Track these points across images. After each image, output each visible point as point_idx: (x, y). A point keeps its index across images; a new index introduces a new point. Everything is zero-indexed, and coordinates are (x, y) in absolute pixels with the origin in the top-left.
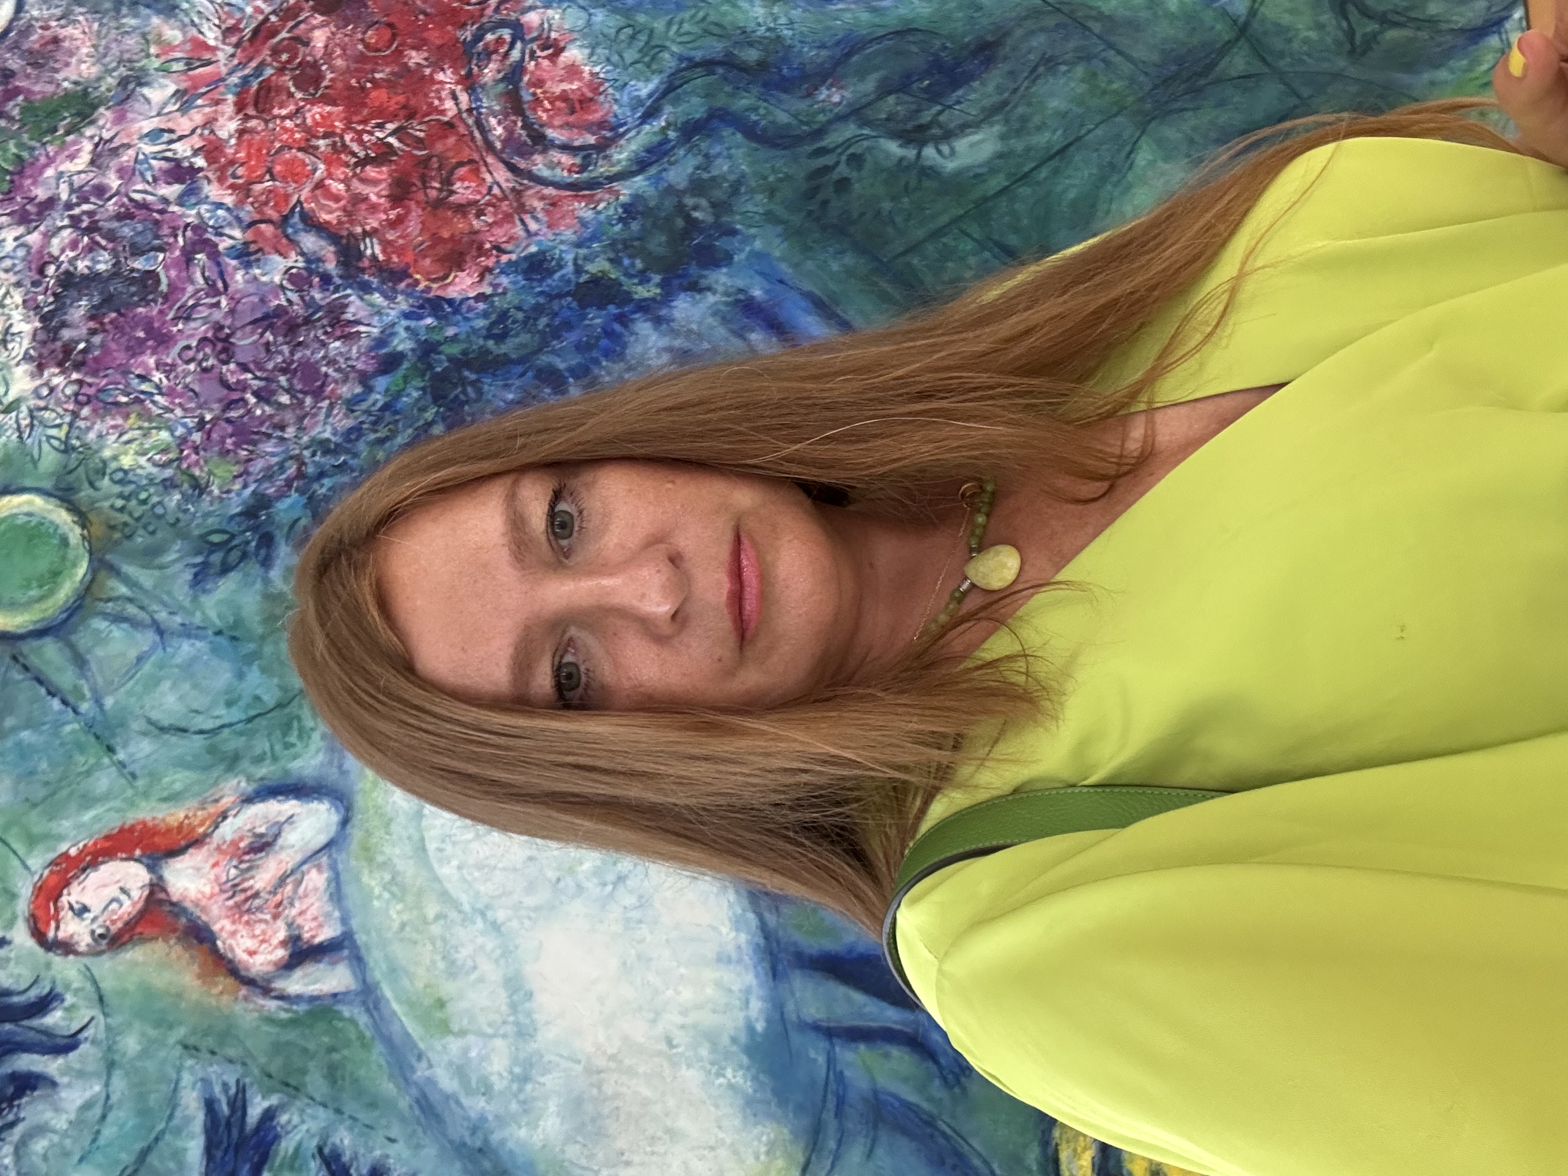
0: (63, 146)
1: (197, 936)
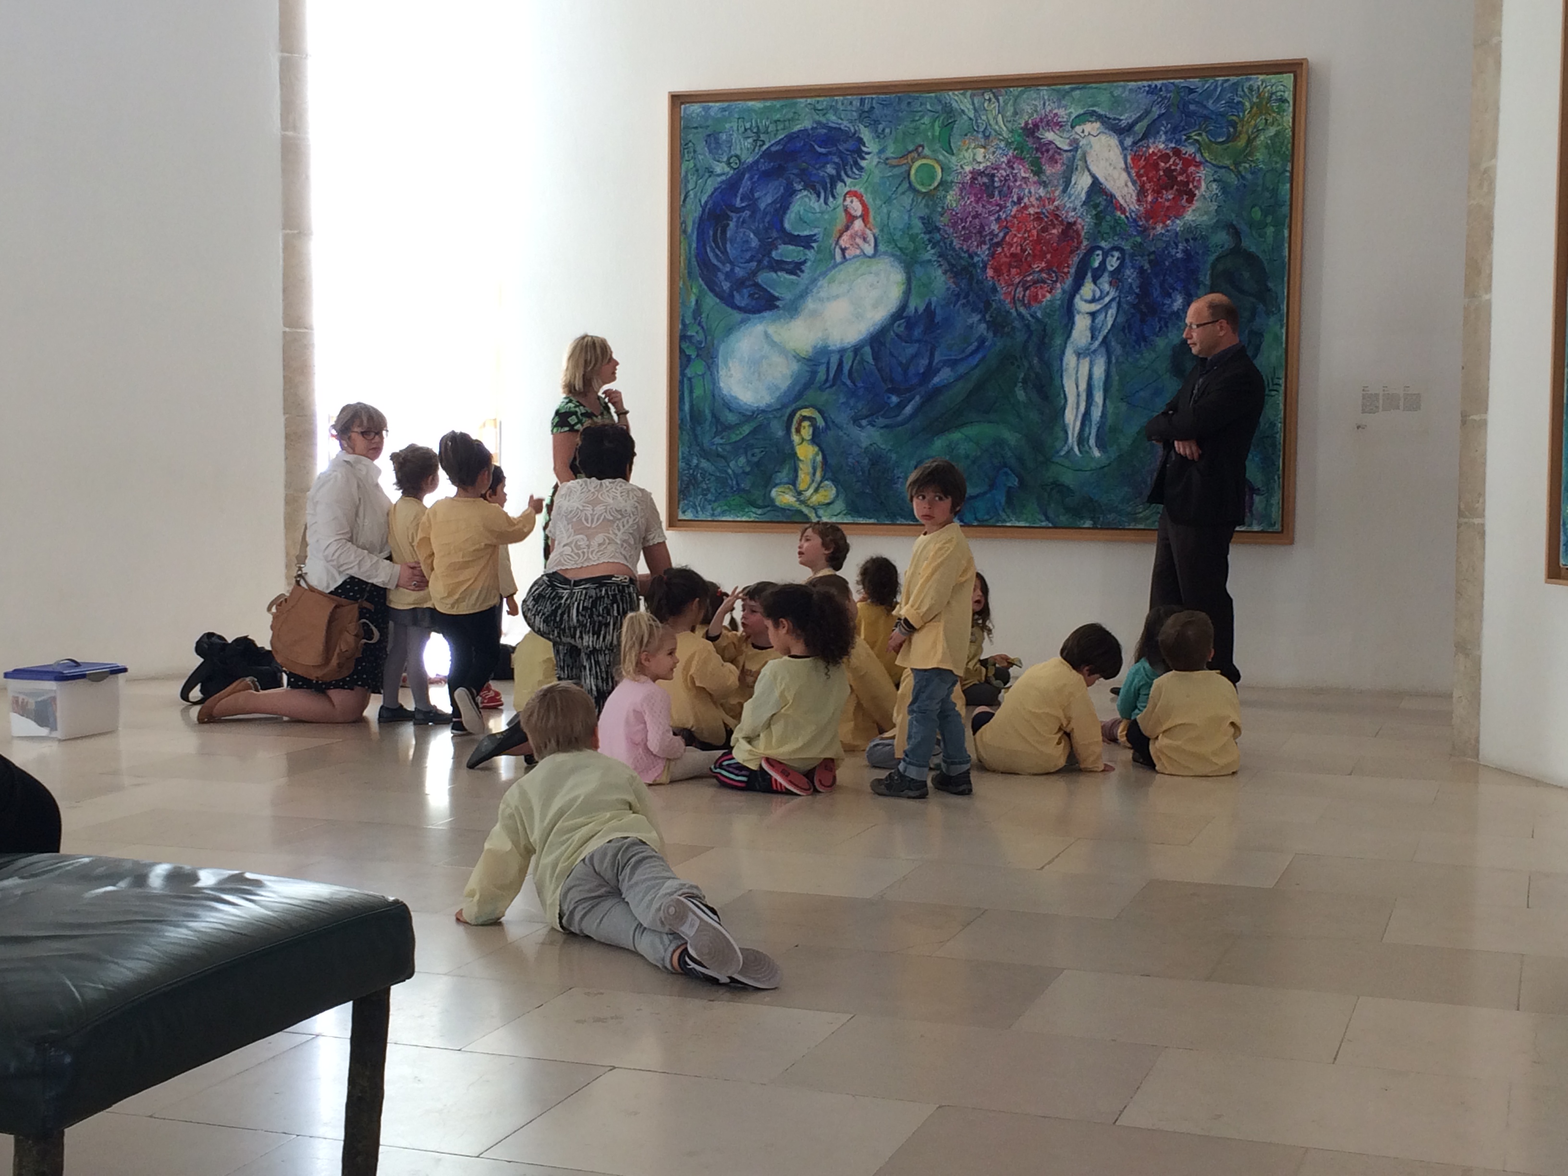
0: (1028, 169)
1: (847, 228)
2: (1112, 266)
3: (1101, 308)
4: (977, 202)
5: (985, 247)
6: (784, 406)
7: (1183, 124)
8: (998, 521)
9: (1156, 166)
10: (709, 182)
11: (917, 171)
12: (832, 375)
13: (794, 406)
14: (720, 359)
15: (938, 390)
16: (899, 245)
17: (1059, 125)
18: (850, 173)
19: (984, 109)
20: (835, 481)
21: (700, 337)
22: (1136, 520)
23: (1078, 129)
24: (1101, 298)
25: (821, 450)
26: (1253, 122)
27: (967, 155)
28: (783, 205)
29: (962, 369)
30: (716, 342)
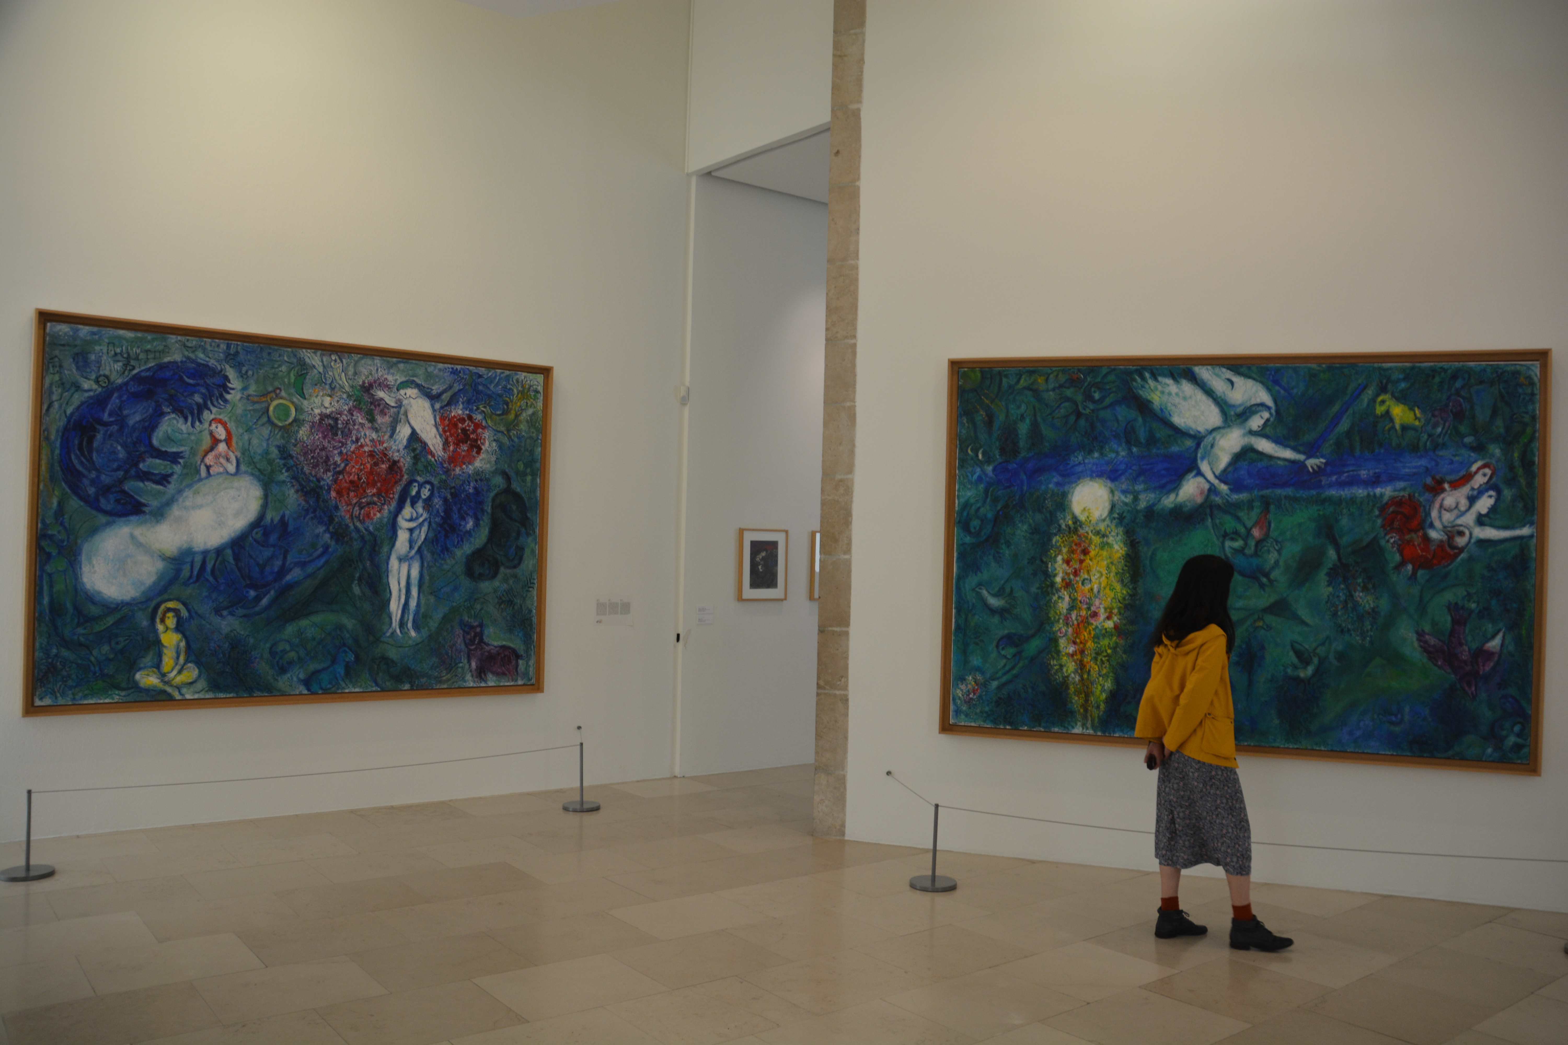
0: (364, 417)
1: (212, 449)
2: (425, 495)
3: (417, 526)
4: (324, 438)
5: (329, 474)
6: (149, 599)
7: (474, 398)
8: (338, 689)
9: (456, 426)
10: (76, 396)
11: (275, 408)
12: (195, 573)
13: (159, 599)
14: (84, 558)
15: (290, 586)
16: (258, 466)
17: (389, 387)
18: (216, 403)
19: (331, 367)
20: (198, 663)
21: (62, 536)
22: (441, 682)
23: (402, 392)
24: (417, 518)
25: (185, 636)
26: (519, 404)
27: (316, 400)
28: (151, 424)
29: (310, 569)
30: (79, 541)
